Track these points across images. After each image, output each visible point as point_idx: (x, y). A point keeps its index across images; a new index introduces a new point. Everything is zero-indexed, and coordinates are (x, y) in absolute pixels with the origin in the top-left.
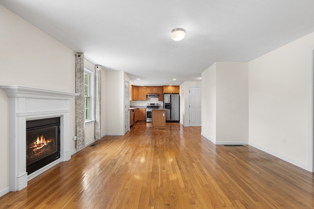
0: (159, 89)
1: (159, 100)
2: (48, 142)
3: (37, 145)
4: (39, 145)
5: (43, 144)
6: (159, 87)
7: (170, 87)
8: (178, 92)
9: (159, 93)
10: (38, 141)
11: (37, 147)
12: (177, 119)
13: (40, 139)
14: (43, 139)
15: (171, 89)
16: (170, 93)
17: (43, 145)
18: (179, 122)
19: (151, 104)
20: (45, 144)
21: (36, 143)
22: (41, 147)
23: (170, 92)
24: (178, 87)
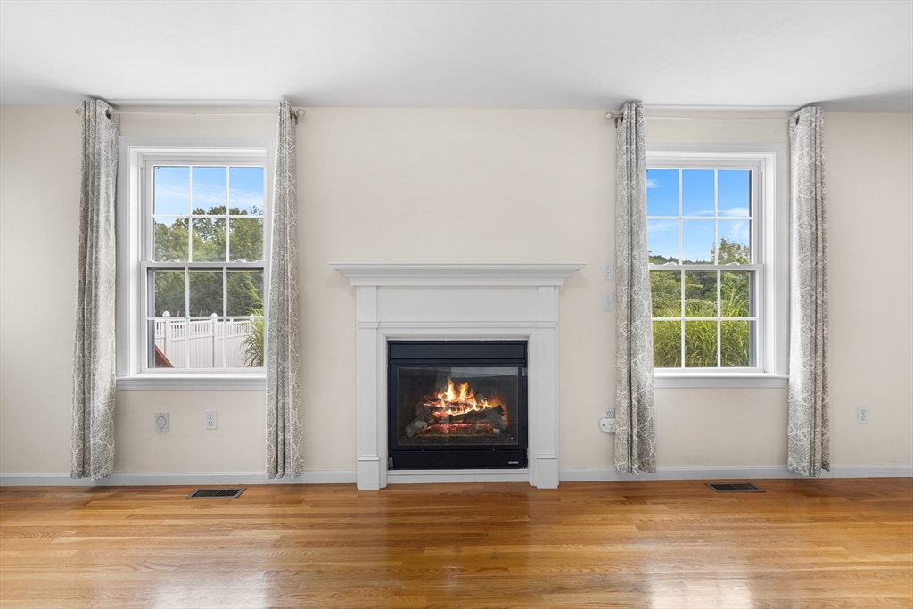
2: (486, 404)
3: (446, 402)
4: (455, 406)
5: (467, 405)
10: (450, 395)
11: (447, 409)
13: (457, 392)
14: (468, 394)
17: (468, 410)
20: (474, 408)
21: (445, 396)
22: (462, 412)
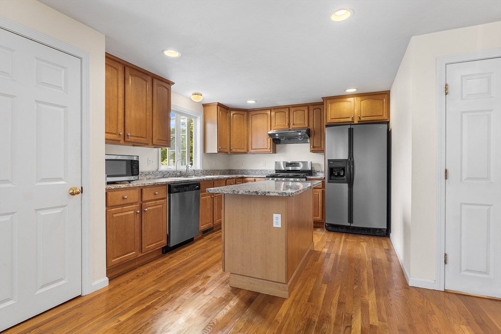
0: (311, 113)
1: (313, 151)
6: (311, 108)
7: (351, 99)
8: (385, 117)
9: (311, 127)
12: (379, 223)
15: (351, 108)
16: (351, 123)
18: (385, 233)
19: (288, 165)
23: (350, 120)
24: (386, 95)
